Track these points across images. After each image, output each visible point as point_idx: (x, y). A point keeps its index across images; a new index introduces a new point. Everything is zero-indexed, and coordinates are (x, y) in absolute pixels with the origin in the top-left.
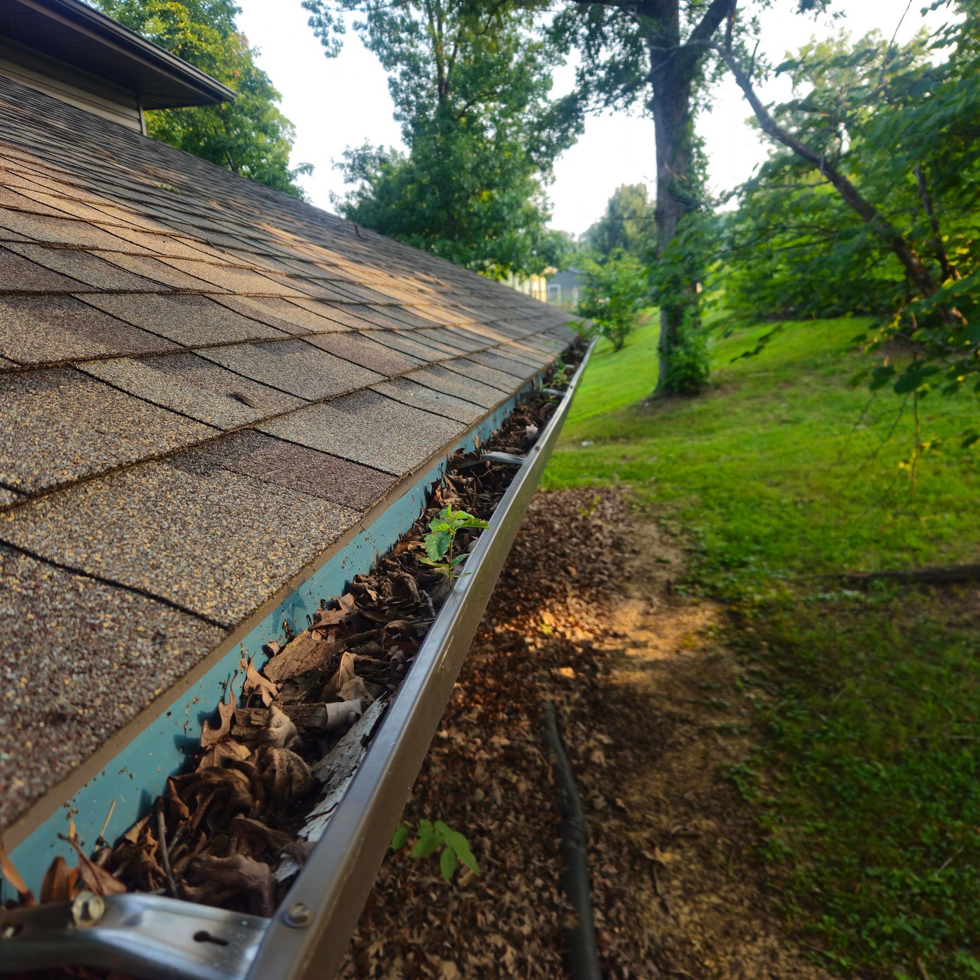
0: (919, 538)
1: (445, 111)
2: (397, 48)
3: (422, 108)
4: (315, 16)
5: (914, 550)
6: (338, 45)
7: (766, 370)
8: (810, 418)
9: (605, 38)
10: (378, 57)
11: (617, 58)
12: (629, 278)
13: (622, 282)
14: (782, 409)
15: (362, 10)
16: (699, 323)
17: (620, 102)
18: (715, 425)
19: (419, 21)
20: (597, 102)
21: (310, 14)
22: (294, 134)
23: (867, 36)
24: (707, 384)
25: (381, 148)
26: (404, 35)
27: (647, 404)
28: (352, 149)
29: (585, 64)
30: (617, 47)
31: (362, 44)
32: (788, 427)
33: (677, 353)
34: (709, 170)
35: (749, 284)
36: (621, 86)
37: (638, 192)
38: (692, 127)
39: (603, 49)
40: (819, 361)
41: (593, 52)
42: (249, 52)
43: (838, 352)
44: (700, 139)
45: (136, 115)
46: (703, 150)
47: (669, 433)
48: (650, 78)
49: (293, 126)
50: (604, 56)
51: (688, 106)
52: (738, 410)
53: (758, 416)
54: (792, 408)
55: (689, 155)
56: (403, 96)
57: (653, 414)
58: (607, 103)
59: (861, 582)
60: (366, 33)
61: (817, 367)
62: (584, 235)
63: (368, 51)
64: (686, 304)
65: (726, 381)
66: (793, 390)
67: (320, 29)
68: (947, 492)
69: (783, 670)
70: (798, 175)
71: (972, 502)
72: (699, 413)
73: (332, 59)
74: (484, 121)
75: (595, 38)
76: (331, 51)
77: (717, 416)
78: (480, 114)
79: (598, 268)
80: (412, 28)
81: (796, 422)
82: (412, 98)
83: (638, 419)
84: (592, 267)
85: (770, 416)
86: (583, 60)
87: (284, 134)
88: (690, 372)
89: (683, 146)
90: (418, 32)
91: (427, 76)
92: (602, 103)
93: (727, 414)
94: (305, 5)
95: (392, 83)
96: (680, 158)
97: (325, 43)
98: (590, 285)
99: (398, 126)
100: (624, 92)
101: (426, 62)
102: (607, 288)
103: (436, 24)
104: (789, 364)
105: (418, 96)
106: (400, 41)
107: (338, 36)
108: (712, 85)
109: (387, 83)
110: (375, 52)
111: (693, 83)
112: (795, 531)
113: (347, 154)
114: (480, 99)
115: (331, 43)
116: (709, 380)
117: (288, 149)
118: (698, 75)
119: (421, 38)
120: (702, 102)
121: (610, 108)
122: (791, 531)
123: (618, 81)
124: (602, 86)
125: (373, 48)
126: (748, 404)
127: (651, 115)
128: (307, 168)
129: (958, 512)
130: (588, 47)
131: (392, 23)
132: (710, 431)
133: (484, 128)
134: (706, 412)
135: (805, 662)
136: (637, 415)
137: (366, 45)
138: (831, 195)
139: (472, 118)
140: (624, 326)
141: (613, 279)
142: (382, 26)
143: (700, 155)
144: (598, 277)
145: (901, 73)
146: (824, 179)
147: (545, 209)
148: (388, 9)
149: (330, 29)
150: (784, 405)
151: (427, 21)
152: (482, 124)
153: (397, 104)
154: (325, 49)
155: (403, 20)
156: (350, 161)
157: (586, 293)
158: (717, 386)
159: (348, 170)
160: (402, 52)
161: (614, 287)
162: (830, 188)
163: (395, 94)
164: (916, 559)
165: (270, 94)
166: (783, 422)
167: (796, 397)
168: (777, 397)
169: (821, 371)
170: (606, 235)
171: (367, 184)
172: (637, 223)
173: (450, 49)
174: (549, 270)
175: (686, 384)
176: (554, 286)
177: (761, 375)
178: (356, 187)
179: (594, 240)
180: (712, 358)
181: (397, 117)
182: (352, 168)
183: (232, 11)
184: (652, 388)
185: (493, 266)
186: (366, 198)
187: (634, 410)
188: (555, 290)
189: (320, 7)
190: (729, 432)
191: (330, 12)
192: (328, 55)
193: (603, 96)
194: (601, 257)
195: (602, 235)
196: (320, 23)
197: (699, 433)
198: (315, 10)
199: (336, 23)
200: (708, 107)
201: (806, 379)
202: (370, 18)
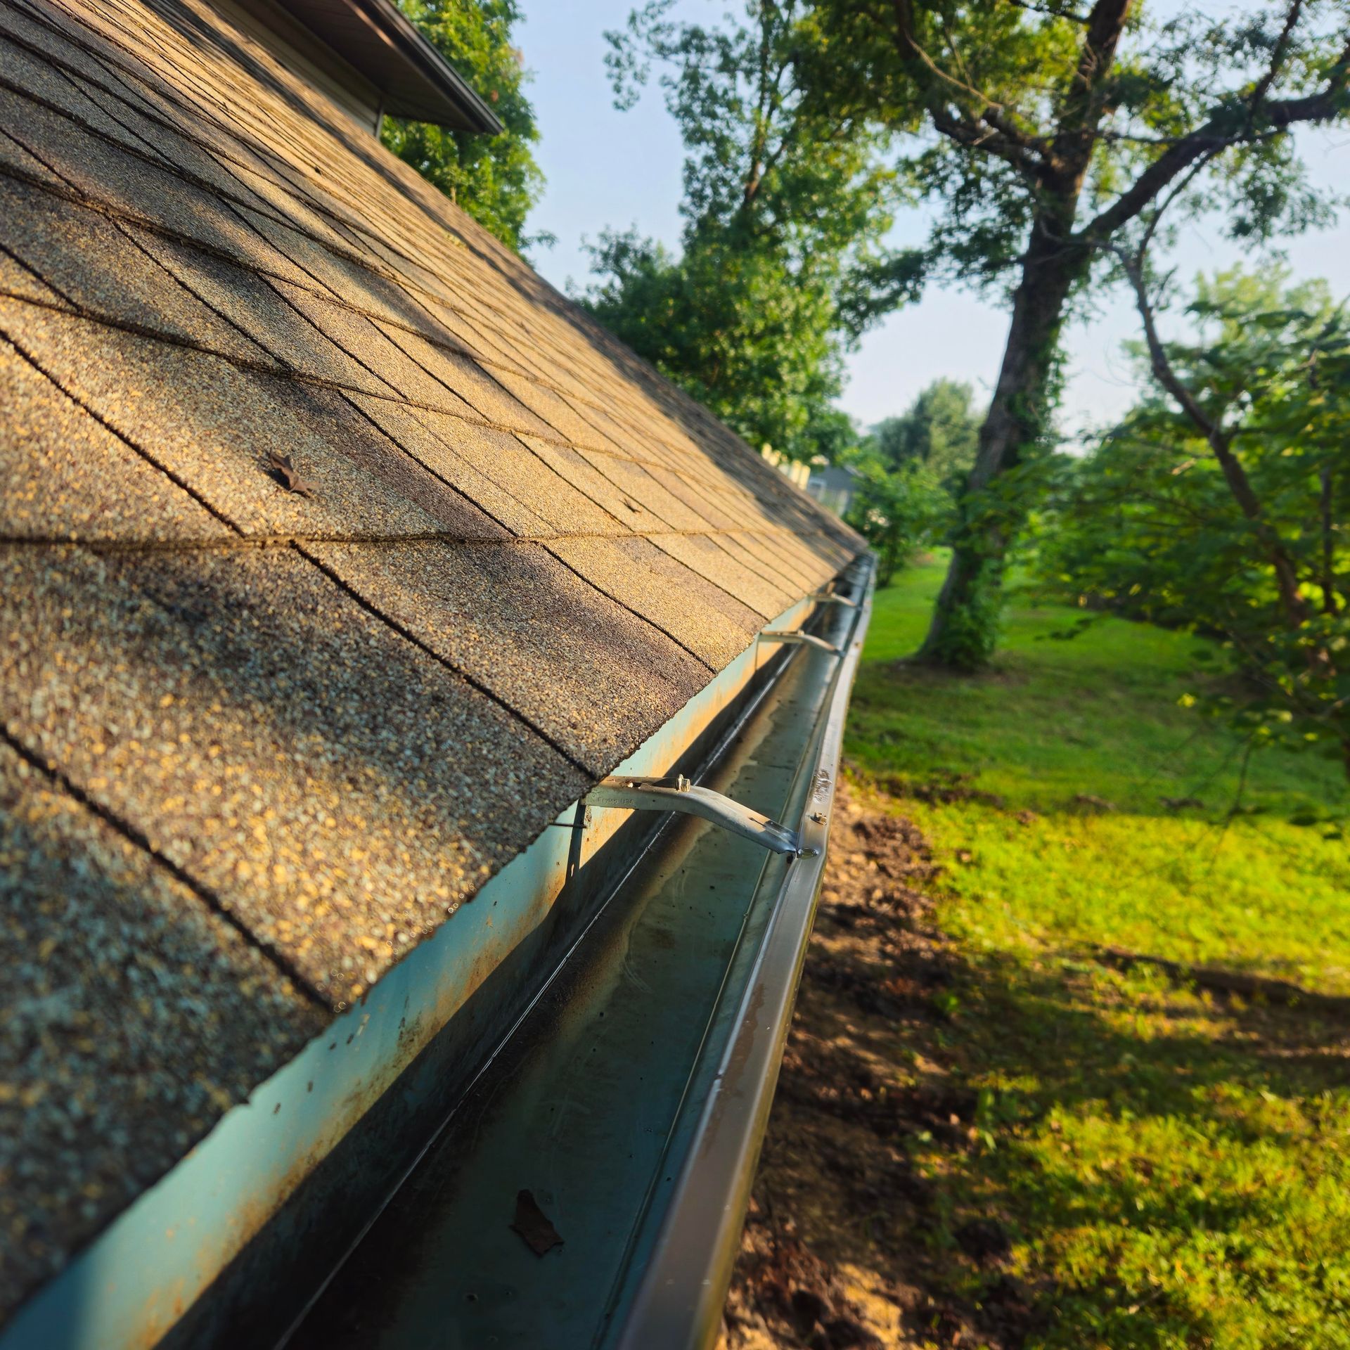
0: (1209, 929)
1: (746, 220)
2: (707, 124)
3: (718, 208)
4: (616, 53)
5: (1196, 941)
6: (634, 97)
7: (1066, 668)
8: (1108, 745)
9: (981, 195)
10: (681, 128)
11: (989, 224)
12: (922, 500)
13: (909, 502)
14: (1074, 724)
15: (678, 64)
16: (998, 583)
17: (976, 279)
18: (984, 718)
19: (746, 99)
20: (947, 270)
21: (609, 48)
22: (540, 191)
23: (1307, 285)
24: (986, 664)
25: (648, 242)
26: (720, 111)
27: (902, 667)
28: (612, 233)
29: (946, 220)
30: (993, 212)
31: (665, 105)
32: (1076, 749)
33: (960, 614)
34: (1065, 395)
35: (1073, 554)
36: (983, 260)
37: (960, 394)
38: (1057, 336)
39: (974, 207)
40: (1137, 677)
41: (961, 208)
42: (520, 74)
43: (1165, 672)
44: (1064, 354)
45: (373, 118)
46: (1065, 369)
47: (920, 711)
48: (1021, 260)
49: (543, 180)
50: (973, 217)
51: (1060, 307)
52: (1018, 708)
53: (1042, 723)
54: (1087, 725)
55: (1043, 370)
56: (696, 185)
57: (908, 681)
58: (960, 274)
59: (1120, 961)
60: (675, 93)
61: (1132, 683)
62: (874, 428)
63: (670, 118)
64: (989, 555)
65: (1012, 668)
66: (1093, 704)
67: (616, 71)
68: (1256, 884)
69: (998, 1037)
70: (1180, 438)
71: (1285, 906)
72: (967, 699)
73: (620, 112)
74: (792, 248)
75: (967, 194)
76: (621, 102)
77: (989, 708)
78: (787, 238)
79: (884, 476)
80: (734, 105)
81: (1087, 744)
82: (708, 191)
83: (886, 682)
84: (877, 471)
85: (1057, 728)
86: (946, 214)
87: (529, 186)
88: (969, 642)
89: (1041, 356)
90: (740, 112)
91: (736, 170)
92: (952, 274)
93: (1003, 709)
94: (608, 37)
95: (690, 168)
96: (1032, 371)
97: (618, 89)
98: (866, 494)
99: (681, 222)
100: (986, 267)
101: (741, 153)
102: (889, 504)
103: (766, 109)
104: (1099, 670)
105: (716, 192)
106: (714, 116)
107: (636, 86)
108: (1099, 292)
109: (682, 164)
110: (679, 121)
111: (1074, 283)
112: (1053, 876)
113: (604, 237)
114: (795, 218)
115: (624, 92)
116: (990, 659)
117: (528, 206)
118: (1083, 275)
119: (741, 119)
120: (1078, 309)
121: (961, 283)
122: (1047, 875)
123: (982, 252)
124: (960, 252)
125: (677, 115)
126: (1033, 704)
127: (1011, 308)
128: (548, 238)
129: (1263, 913)
130: (957, 200)
131: (710, 91)
132: (976, 725)
133: (787, 257)
134: (975, 699)
135: (1027, 1034)
136: (886, 677)
137: (669, 109)
138: (1212, 473)
139: (776, 241)
140: (897, 560)
141: (900, 495)
142: (696, 90)
143: (1057, 374)
144: (882, 486)
145: (1336, 353)
146: (1211, 452)
147: (838, 380)
148: (709, 72)
149: (628, 74)
150: (1079, 719)
151: (756, 102)
152: (786, 250)
153: (687, 193)
154: (615, 96)
155: (725, 92)
156: (605, 247)
157: (858, 503)
158: (999, 671)
159: (599, 258)
160: (712, 132)
161: (898, 506)
162: (1215, 465)
163: (688, 181)
164: (1196, 952)
165: (528, 132)
166: (1071, 740)
167: (1096, 713)
168: (1073, 707)
169: (1137, 690)
170: (904, 436)
171: (618, 283)
172: (947, 432)
173: (774, 146)
174: (819, 460)
175: (960, 657)
176: (817, 481)
177: (1060, 673)
178: (603, 280)
179: (886, 437)
180: (1003, 633)
181: (682, 210)
182: (606, 256)
183: (510, 17)
184: (913, 650)
185: (748, 434)
186: (611, 299)
187: (884, 671)
188: (818, 486)
189: (623, 44)
190: (999, 732)
191: (635, 54)
192: (617, 106)
193: (958, 265)
194: (892, 463)
195: (898, 434)
196: (618, 64)
197: (961, 723)
198: (616, 44)
199: (638, 68)
200: (1085, 318)
201: (1115, 695)
202: (685, 77)
